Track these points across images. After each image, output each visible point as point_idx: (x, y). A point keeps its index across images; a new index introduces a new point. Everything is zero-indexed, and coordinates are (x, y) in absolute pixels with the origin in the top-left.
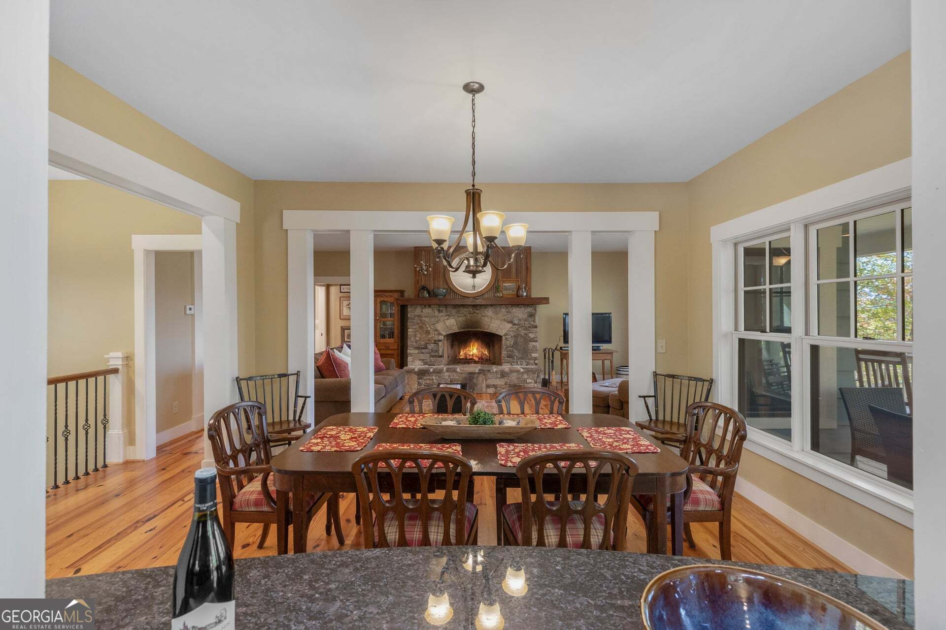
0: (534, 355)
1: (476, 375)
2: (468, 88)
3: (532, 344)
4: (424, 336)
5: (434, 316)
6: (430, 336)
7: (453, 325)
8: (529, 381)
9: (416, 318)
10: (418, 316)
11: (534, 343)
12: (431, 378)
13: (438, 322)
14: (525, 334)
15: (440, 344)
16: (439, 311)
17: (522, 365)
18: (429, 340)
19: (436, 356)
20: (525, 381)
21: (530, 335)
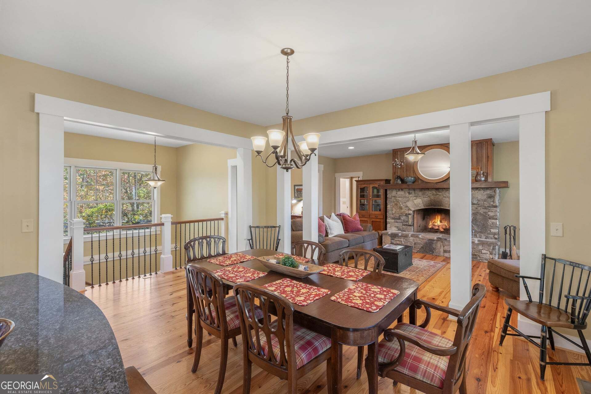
0: (492, 230)
1: (435, 241)
2: (284, 52)
3: (491, 221)
4: (398, 210)
5: (406, 197)
6: (402, 211)
7: (420, 204)
8: (484, 251)
9: (393, 198)
10: (394, 197)
11: (493, 221)
12: (400, 240)
13: (408, 201)
14: (485, 213)
15: (410, 216)
16: (409, 193)
17: (480, 237)
18: (401, 213)
19: (406, 225)
20: (480, 251)
21: (489, 213)
